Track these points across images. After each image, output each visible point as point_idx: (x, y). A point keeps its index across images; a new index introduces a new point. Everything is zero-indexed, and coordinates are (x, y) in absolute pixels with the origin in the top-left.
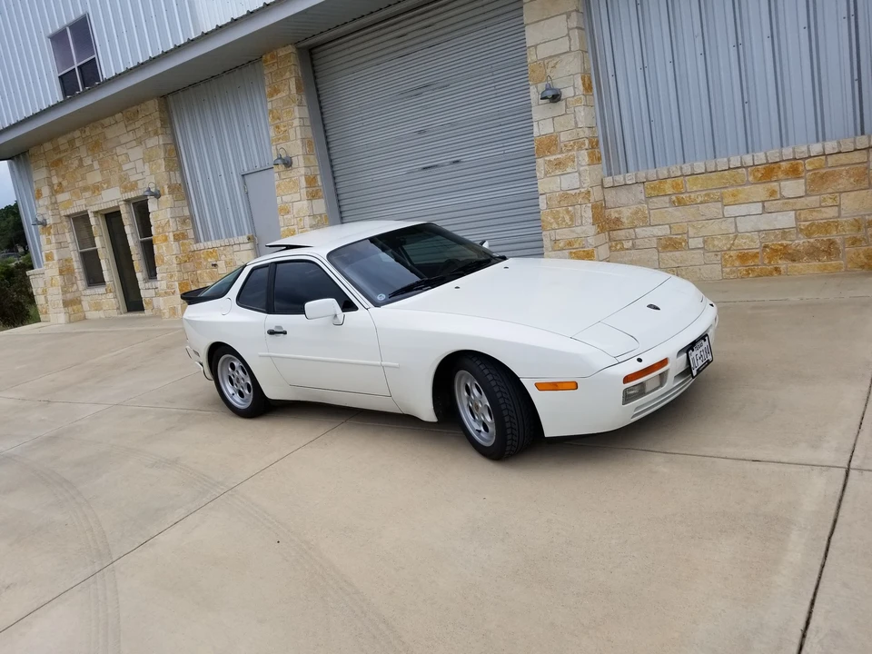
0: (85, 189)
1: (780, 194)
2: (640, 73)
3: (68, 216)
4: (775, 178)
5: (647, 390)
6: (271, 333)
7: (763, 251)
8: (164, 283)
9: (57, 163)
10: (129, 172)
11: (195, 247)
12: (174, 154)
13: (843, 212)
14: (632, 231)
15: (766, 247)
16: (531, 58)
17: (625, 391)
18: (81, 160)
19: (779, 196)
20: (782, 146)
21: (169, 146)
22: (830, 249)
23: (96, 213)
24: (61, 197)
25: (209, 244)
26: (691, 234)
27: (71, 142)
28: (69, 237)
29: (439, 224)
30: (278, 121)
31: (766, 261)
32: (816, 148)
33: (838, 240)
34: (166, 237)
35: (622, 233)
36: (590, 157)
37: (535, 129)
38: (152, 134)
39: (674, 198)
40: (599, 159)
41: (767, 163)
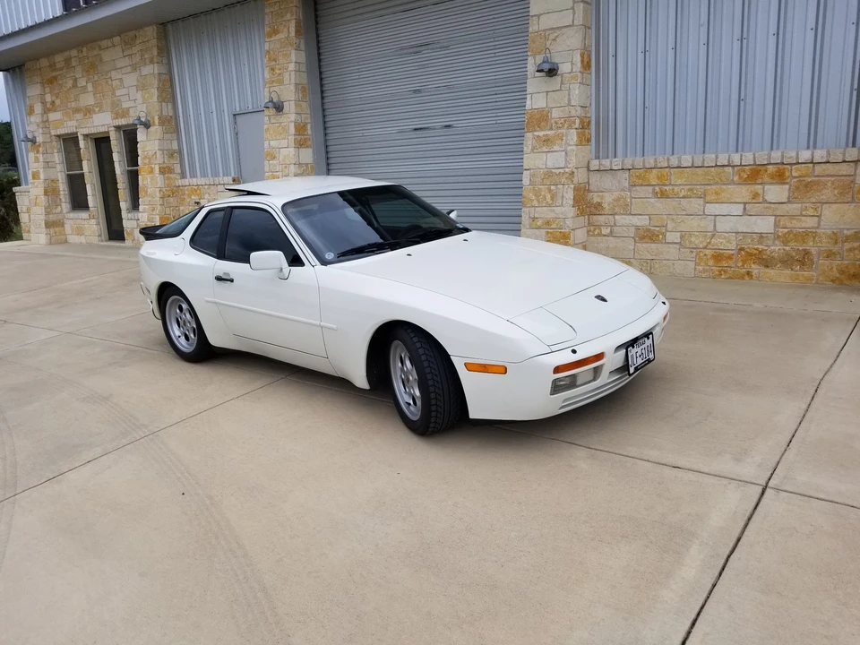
0: (77, 110)
1: (763, 197)
2: (641, 56)
3: (59, 136)
4: (760, 181)
5: (578, 383)
6: (219, 279)
7: (739, 253)
8: (146, 215)
9: (51, 81)
10: (123, 99)
11: (180, 182)
12: (168, 85)
13: (822, 223)
14: (611, 217)
15: (742, 249)
16: (533, 28)
17: (555, 381)
18: (75, 80)
19: (761, 200)
20: (772, 149)
21: (164, 76)
22: (804, 259)
23: (86, 136)
24: (53, 116)
25: (194, 181)
26: (670, 227)
27: (68, 61)
28: (57, 158)
29: (409, 188)
30: (273, 63)
31: (740, 264)
32: (805, 155)
33: (814, 251)
34: (152, 169)
35: (602, 218)
36: (579, 137)
37: (528, 102)
38: (147, 61)
39: (657, 189)
40: (589, 140)
41: (755, 164)
